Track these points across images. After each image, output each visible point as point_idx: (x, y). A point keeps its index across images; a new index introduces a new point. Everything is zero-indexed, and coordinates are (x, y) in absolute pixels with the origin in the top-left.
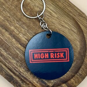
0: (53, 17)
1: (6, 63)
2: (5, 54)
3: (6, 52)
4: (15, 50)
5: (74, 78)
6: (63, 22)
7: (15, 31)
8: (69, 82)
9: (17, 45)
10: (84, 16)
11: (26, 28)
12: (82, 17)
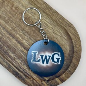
0: (49, 27)
1: (13, 62)
2: (12, 55)
3: (13, 54)
4: (20, 52)
5: (65, 74)
6: (56, 31)
7: (20, 38)
8: (61, 77)
9: (21, 49)
10: (72, 26)
11: (28, 36)
12: (71, 27)
